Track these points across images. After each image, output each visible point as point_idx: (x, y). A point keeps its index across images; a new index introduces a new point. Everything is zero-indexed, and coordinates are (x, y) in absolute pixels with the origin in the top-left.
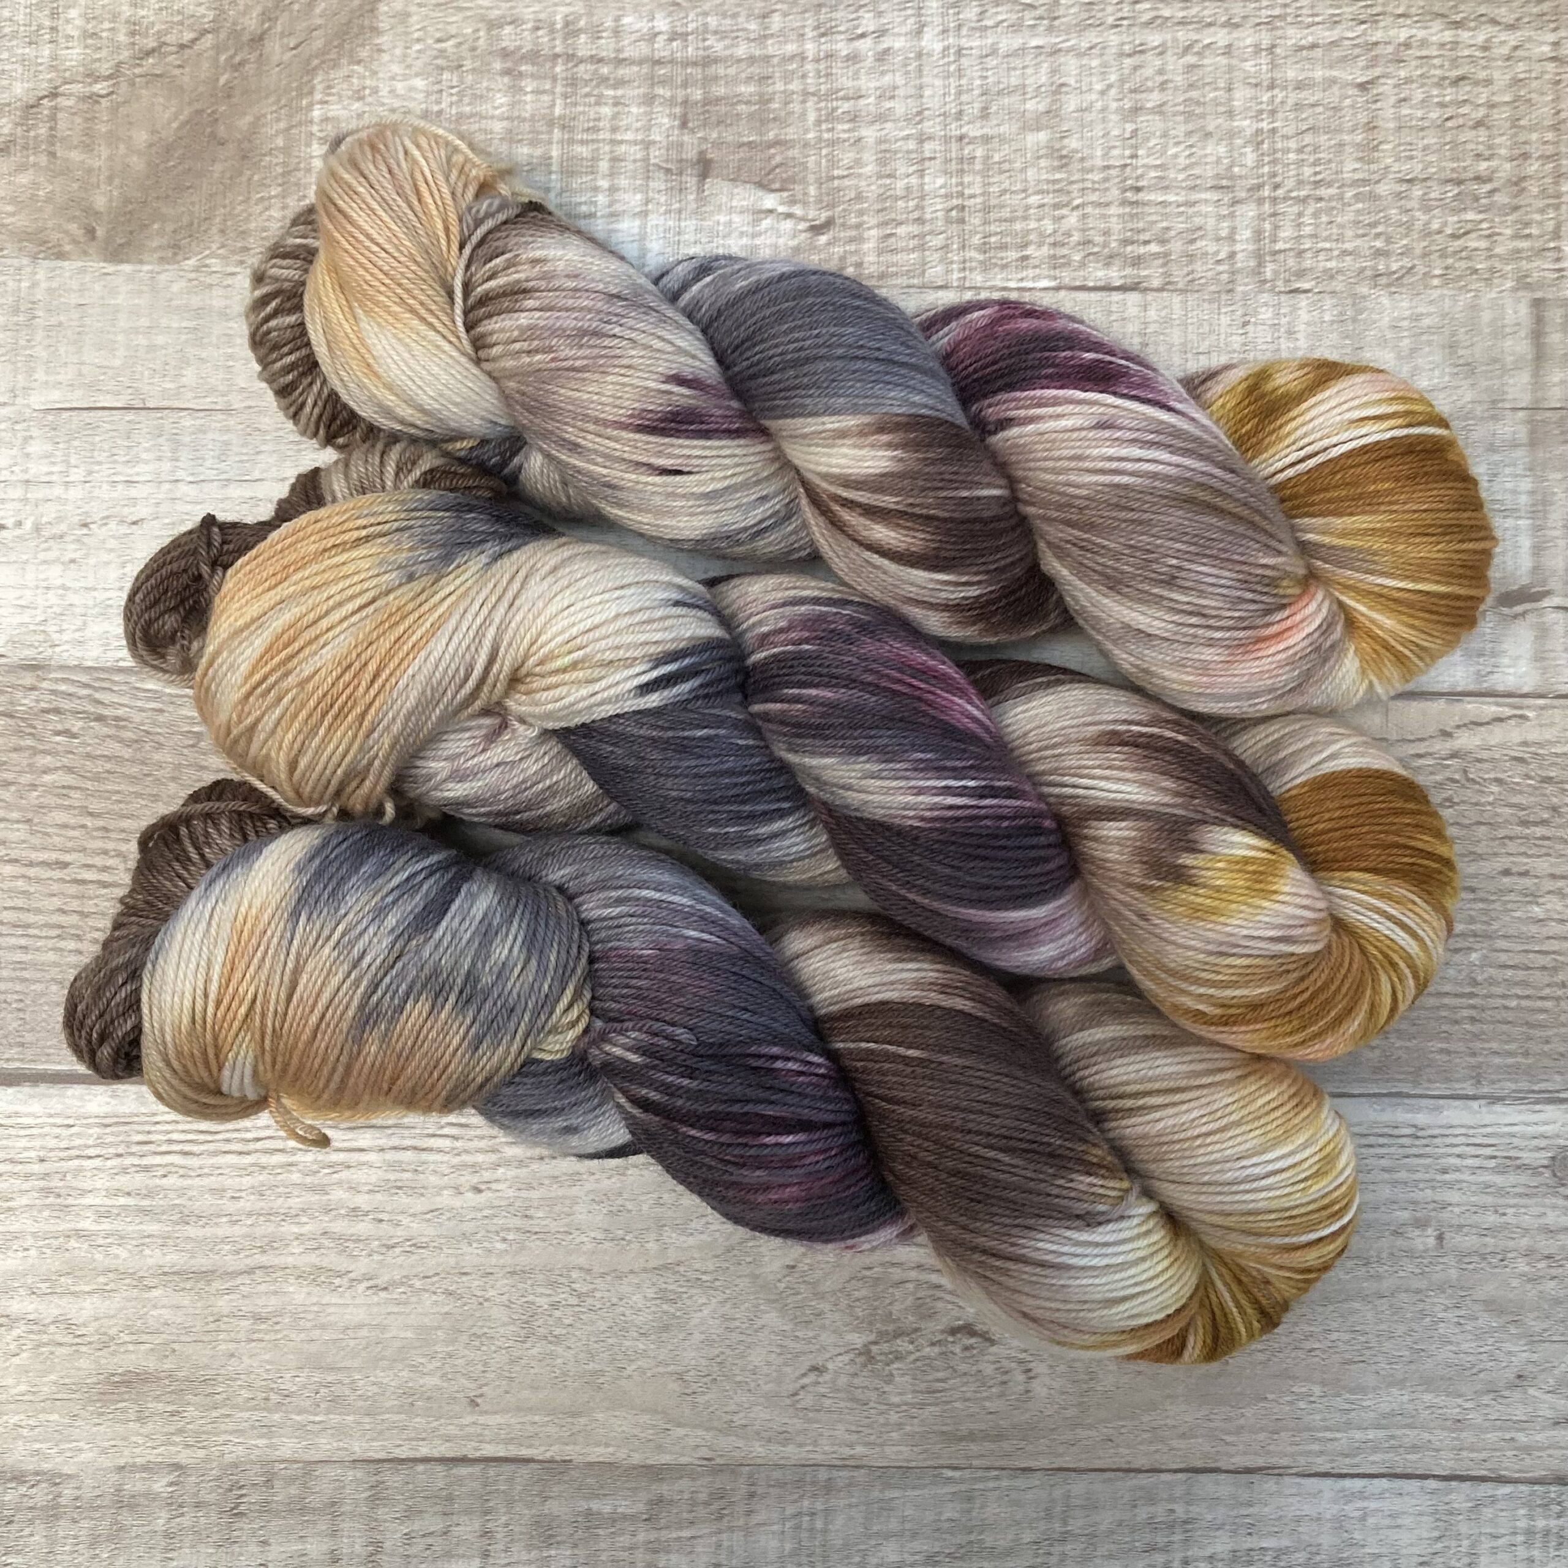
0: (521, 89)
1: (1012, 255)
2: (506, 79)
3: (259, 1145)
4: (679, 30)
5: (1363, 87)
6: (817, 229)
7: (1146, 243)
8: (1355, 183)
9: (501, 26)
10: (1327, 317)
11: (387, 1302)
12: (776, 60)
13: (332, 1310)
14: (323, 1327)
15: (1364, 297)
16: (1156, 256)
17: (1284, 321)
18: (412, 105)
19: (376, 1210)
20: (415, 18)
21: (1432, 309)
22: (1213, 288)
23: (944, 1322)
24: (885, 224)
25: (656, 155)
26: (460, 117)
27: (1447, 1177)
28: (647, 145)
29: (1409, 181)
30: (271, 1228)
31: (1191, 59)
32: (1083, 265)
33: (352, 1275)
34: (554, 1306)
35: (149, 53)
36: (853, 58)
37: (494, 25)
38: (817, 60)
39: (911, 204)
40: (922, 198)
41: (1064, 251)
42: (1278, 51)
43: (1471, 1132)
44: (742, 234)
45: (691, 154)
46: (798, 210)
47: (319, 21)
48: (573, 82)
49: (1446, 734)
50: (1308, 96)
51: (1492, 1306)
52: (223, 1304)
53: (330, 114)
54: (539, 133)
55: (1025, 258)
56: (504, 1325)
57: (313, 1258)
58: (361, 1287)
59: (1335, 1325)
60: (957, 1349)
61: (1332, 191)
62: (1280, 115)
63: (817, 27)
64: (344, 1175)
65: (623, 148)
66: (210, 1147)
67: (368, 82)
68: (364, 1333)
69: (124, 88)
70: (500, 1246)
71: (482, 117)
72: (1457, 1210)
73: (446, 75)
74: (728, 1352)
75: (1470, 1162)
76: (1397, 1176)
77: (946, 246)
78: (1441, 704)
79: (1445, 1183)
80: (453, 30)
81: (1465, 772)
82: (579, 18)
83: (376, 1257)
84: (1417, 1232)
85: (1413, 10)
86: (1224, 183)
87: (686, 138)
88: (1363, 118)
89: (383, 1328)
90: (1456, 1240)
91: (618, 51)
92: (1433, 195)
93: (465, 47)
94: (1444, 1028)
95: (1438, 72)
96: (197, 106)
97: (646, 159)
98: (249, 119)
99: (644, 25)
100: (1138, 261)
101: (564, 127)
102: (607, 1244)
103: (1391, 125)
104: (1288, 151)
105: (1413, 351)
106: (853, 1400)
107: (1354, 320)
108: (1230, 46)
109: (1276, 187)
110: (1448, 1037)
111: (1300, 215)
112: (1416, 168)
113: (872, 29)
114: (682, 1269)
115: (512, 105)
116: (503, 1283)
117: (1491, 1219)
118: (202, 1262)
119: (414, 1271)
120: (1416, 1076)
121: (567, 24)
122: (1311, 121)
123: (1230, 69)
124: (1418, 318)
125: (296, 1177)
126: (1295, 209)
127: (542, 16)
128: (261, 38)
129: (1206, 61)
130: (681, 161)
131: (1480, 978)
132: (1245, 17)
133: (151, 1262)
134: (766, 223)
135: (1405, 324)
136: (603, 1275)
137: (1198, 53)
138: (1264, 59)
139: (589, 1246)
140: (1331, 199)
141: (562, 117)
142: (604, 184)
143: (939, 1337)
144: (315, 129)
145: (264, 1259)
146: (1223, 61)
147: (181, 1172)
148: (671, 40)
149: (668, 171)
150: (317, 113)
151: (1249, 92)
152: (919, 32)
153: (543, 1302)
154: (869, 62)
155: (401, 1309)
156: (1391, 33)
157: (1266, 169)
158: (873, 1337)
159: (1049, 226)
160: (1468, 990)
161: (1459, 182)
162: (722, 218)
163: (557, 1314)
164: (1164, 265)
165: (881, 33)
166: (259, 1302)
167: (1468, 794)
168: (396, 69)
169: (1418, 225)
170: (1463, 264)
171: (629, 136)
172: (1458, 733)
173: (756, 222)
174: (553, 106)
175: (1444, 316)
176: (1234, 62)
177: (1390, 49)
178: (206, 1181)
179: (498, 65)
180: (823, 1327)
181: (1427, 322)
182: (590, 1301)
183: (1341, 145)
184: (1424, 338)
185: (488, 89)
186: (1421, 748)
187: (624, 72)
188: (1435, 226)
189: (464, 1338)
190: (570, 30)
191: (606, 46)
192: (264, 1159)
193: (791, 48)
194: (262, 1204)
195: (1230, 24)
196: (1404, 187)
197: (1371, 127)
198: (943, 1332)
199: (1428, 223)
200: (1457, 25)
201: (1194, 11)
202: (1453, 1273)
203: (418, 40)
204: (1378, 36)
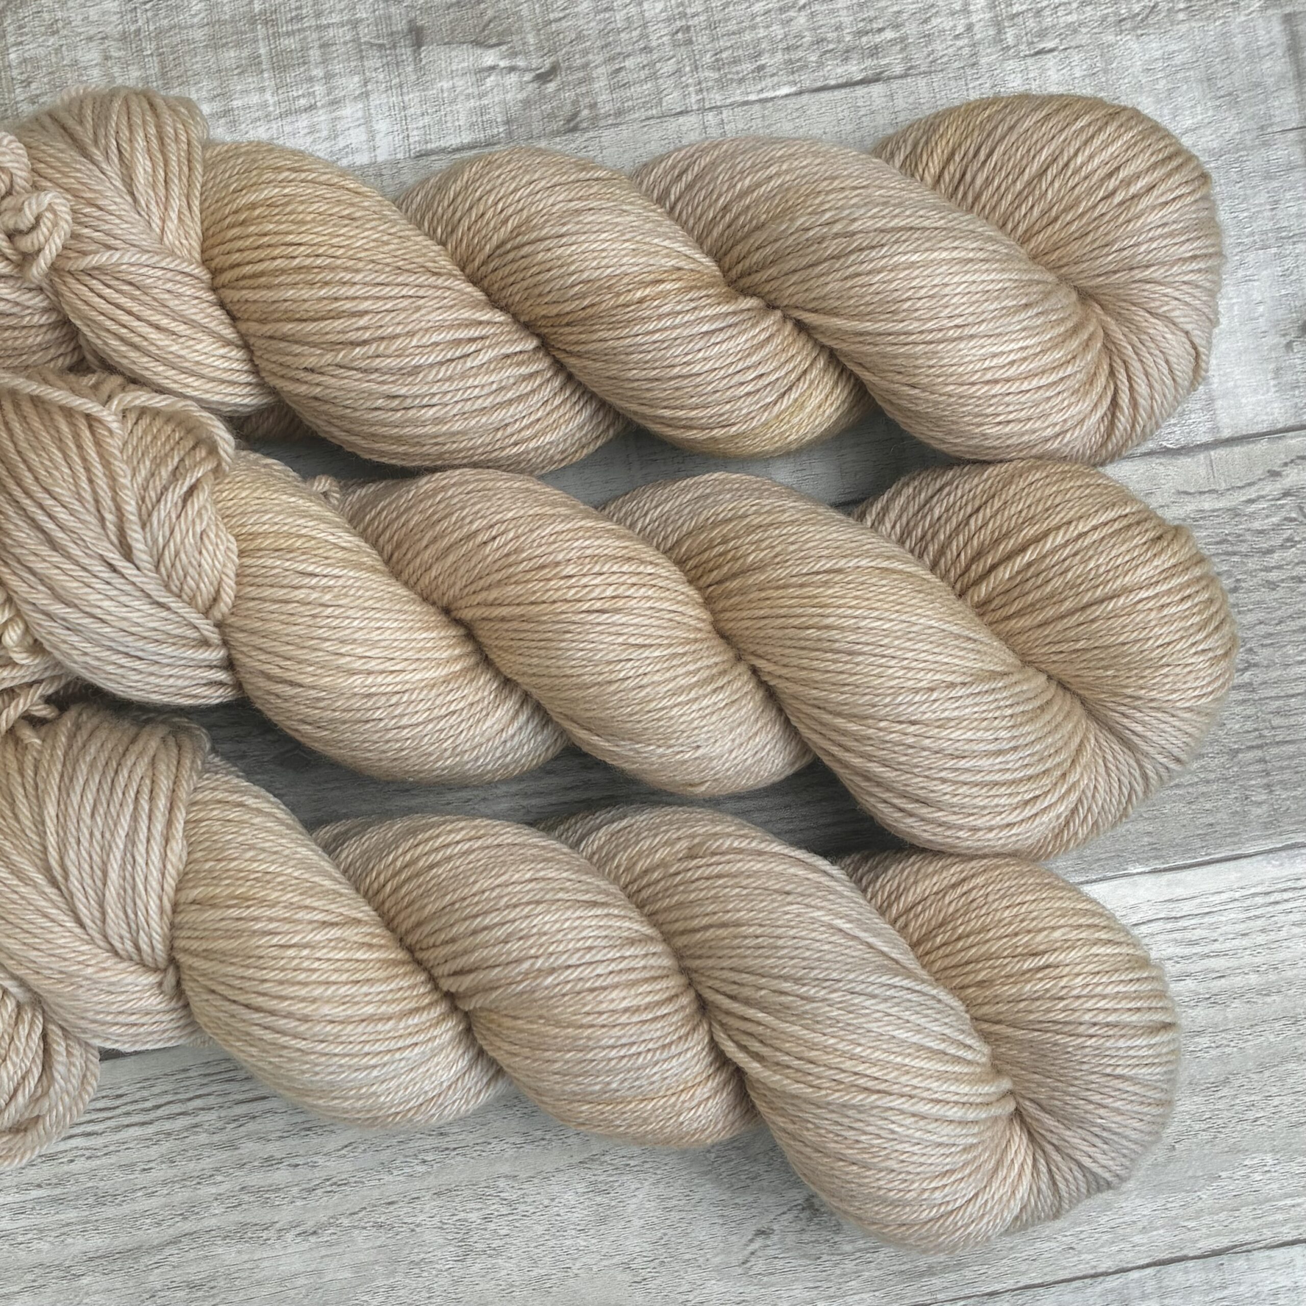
1: (748, 67)
3: (159, 1113)
6: (543, 78)
7: (880, 30)
11: (318, 1246)
13: (265, 1264)
14: (259, 1283)
16: (894, 43)
18: (108, 29)
19: (289, 1155)
22: (957, 65)
24: (611, 59)
25: (365, 33)
26: (160, 33)
28: (355, 24)
30: (186, 1194)
32: (820, 64)
33: (278, 1226)
34: (487, 1219)
39: (635, 34)
40: (645, 26)
41: (800, 54)
44: (468, 97)
45: (401, 26)
46: (521, 62)
49: (1274, 474)
52: (155, 1279)
54: (242, 33)
55: (761, 68)
56: (442, 1246)
57: (236, 1216)
58: (290, 1236)
64: (251, 1126)
65: (331, 32)
66: (111, 1123)
67: (59, 15)
68: (301, 1281)
70: (422, 1169)
71: (181, 28)
74: (670, 1232)
77: (678, 71)
83: (299, 1203)
87: (392, 9)
89: (319, 1273)
97: (356, 40)
100: (875, 51)
102: (528, 1147)
106: (805, 1256)
114: (607, 1158)
116: (430, 1205)
118: (123, 1241)
119: (340, 1209)
125: (203, 1138)
130: (392, 34)
133: (75, 1250)
134: (490, 81)
136: (529, 1179)
139: (510, 1152)
142: (318, 72)
145: (187, 1226)
147: (88, 1153)
149: (381, 46)
153: (473, 1216)
155: (334, 1250)
159: (778, 31)
162: (446, 85)
163: (492, 1226)
164: (902, 50)
166: (192, 1269)
171: (335, 18)
172: (1288, 470)
173: (480, 82)
178: (113, 1159)
180: (761, 1189)
182: (522, 1207)
186: (1252, 493)
189: (402, 1267)
192: (168, 1126)
194: (175, 1171)
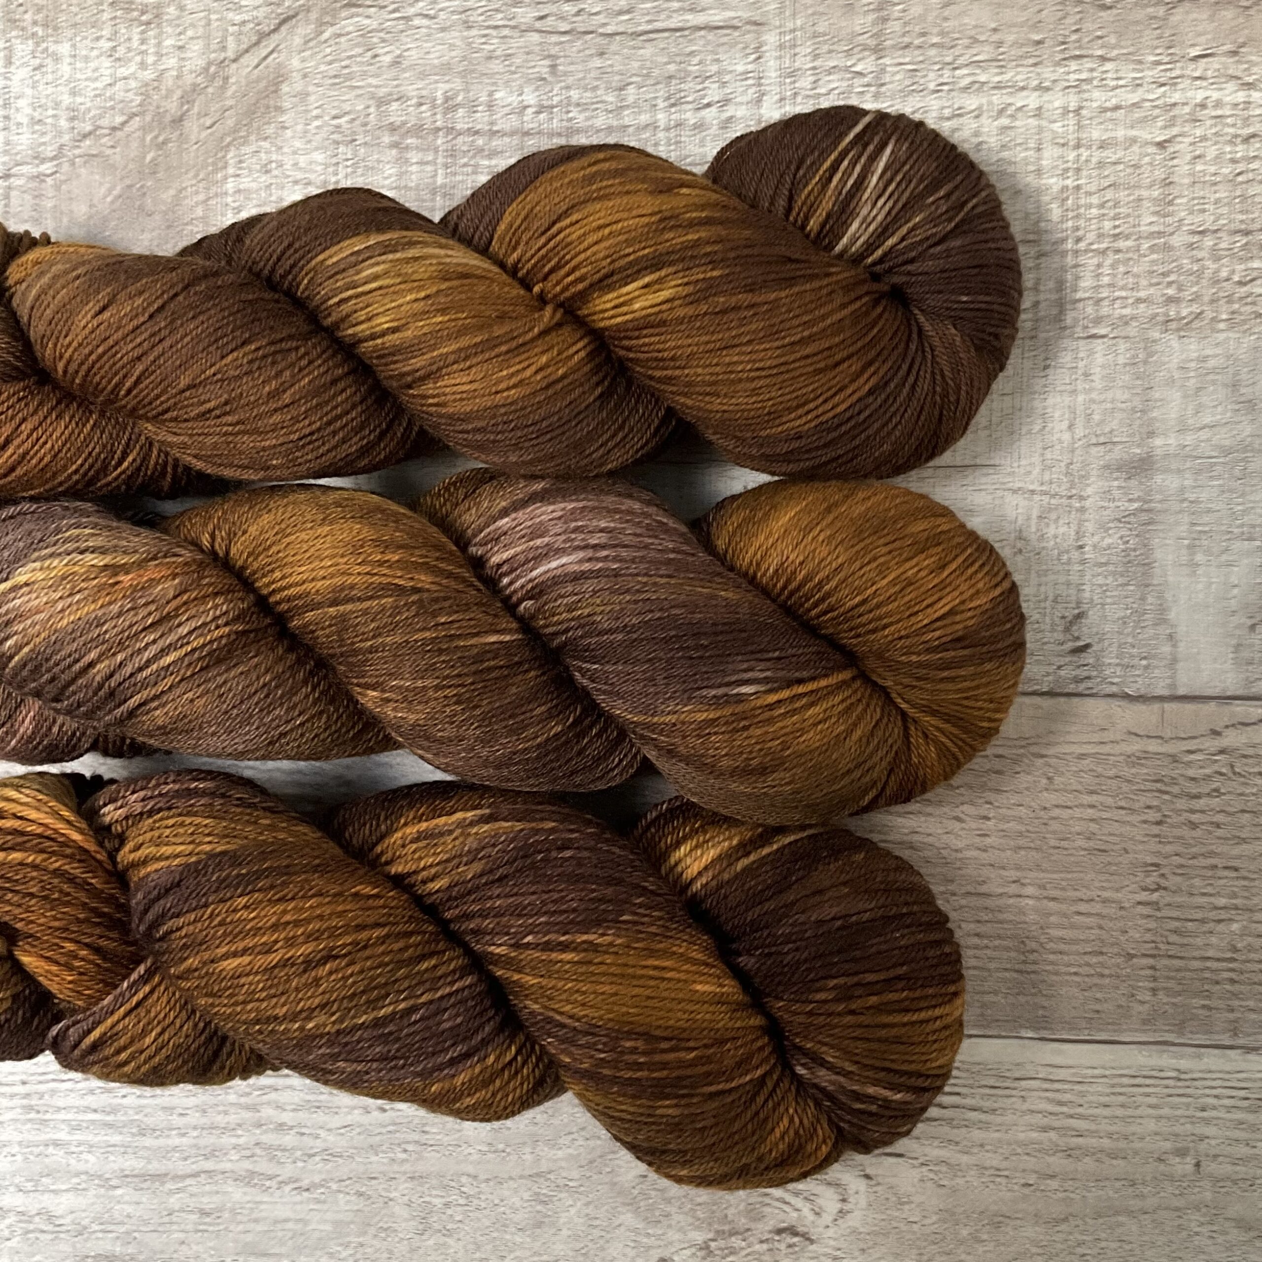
0: (407, 161)
2: (394, 152)
4: (545, 103)
5: (1161, 145)
8: (1152, 235)
9: (389, 103)
10: (1121, 360)
12: (631, 130)
15: (1154, 341)
17: (1081, 364)
20: (312, 98)
21: (1218, 351)
23: (771, 1224)
27: (1205, 1114)
29: (1200, 233)
31: (1004, 121)
35: (85, 136)
36: (699, 127)
37: (382, 102)
38: (667, 129)
42: (1084, 112)
43: (1227, 1076)
47: (230, 103)
48: (452, 153)
50: (1111, 155)
51: (1242, 1224)
53: (241, 187)
59: (1103, 1235)
60: (783, 1246)
61: (1129, 243)
62: (1084, 173)
63: (668, 98)
69: (66, 167)
72: (1213, 1142)
73: (342, 149)
75: (1227, 1102)
76: (1161, 1112)
78: (1213, 705)
79: (1203, 1119)
80: (347, 107)
81: (1232, 767)
82: (456, 95)
84: (1178, 1160)
85: (1209, 73)
86: (1031, 237)
88: (1160, 174)
90: (1210, 1167)
91: (492, 123)
92: (1223, 245)
93: (357, 122)
94: (1206, 987)
95: (1231, 130)
96: (128, 182)
98: (172, 192)
99: (514, 99)
101: (445, 195)
103: (1186, 181)
104: (1090, 206)
105: (1199, 389)
107: (1145, 362)
108: (1040, 108)
109: (1079, 240)
110: (1209, 995)
111: (1099, 266)
112: (1208, 221)
113: (716, 99)
115: (400, 175)
117: (1243, 1151)
120: (1180, 1027)
121: (447, 99)
122: (1112, 179)
123: (1040, 130)
124: (1204, 359)
126: (1095, 261)
127: (424, 93)
128: (181, 119)
129: (1017, 123)
131: (1239, 945)
132: (1055, 81)
135: (1193, 365)
137: (1012, 116)
138: (1071, 120)
140: (1128, 250)
141: (444, 186)
143: (767, 1236)
144: (230, 199)
146: (1033, 122)
148: (538, 113)
150: (230, 186)
151: (1057, 151)
152: (759, 101)
154: (714, 130)
156: (1189, 94)
157: (1070, 224)
158: (711, 1235)
160: (1229, 955)
161: (1247, 233)
165: (725, 102)
167: (1235, 785)
168: (298, 144)
169: (1208, 273)
170: (1248, 309)
174: (435, 175)
175: (1228, 358)
176: (1044, 123)
177: (1187, 109)
179: (387, 139)
181: (1211, 363)
183: (1140, 199)
184: (1211, 377)
185: (379, 161)
187: (496, 143)
188: (1224, 274)
190: (450, 105)
191: (481, 119)
193: (644, 118)
195: (1039, 88)
196: (1196, 238)
197: (1167, 183)
198: (770, 1232)
199: (1217, 271)
200: (1250, 86)
201: (1006, 77)
202: (1208, 1195)
203: (317, 117)
204: (1176, 97)
